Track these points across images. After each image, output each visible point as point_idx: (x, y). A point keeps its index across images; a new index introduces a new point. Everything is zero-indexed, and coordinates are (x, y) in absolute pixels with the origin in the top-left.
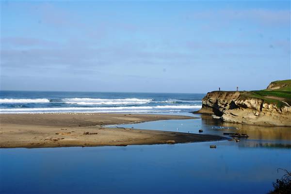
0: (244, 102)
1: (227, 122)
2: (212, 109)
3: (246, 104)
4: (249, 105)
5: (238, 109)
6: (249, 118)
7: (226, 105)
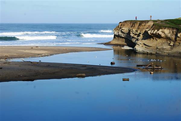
0: (158, 32)
1: (140, 53)
2: (124, 40)
3: (160, 33)
4: (163, 35)
5: (152, 39)
6: (163, 49)
7: (139, 35)
